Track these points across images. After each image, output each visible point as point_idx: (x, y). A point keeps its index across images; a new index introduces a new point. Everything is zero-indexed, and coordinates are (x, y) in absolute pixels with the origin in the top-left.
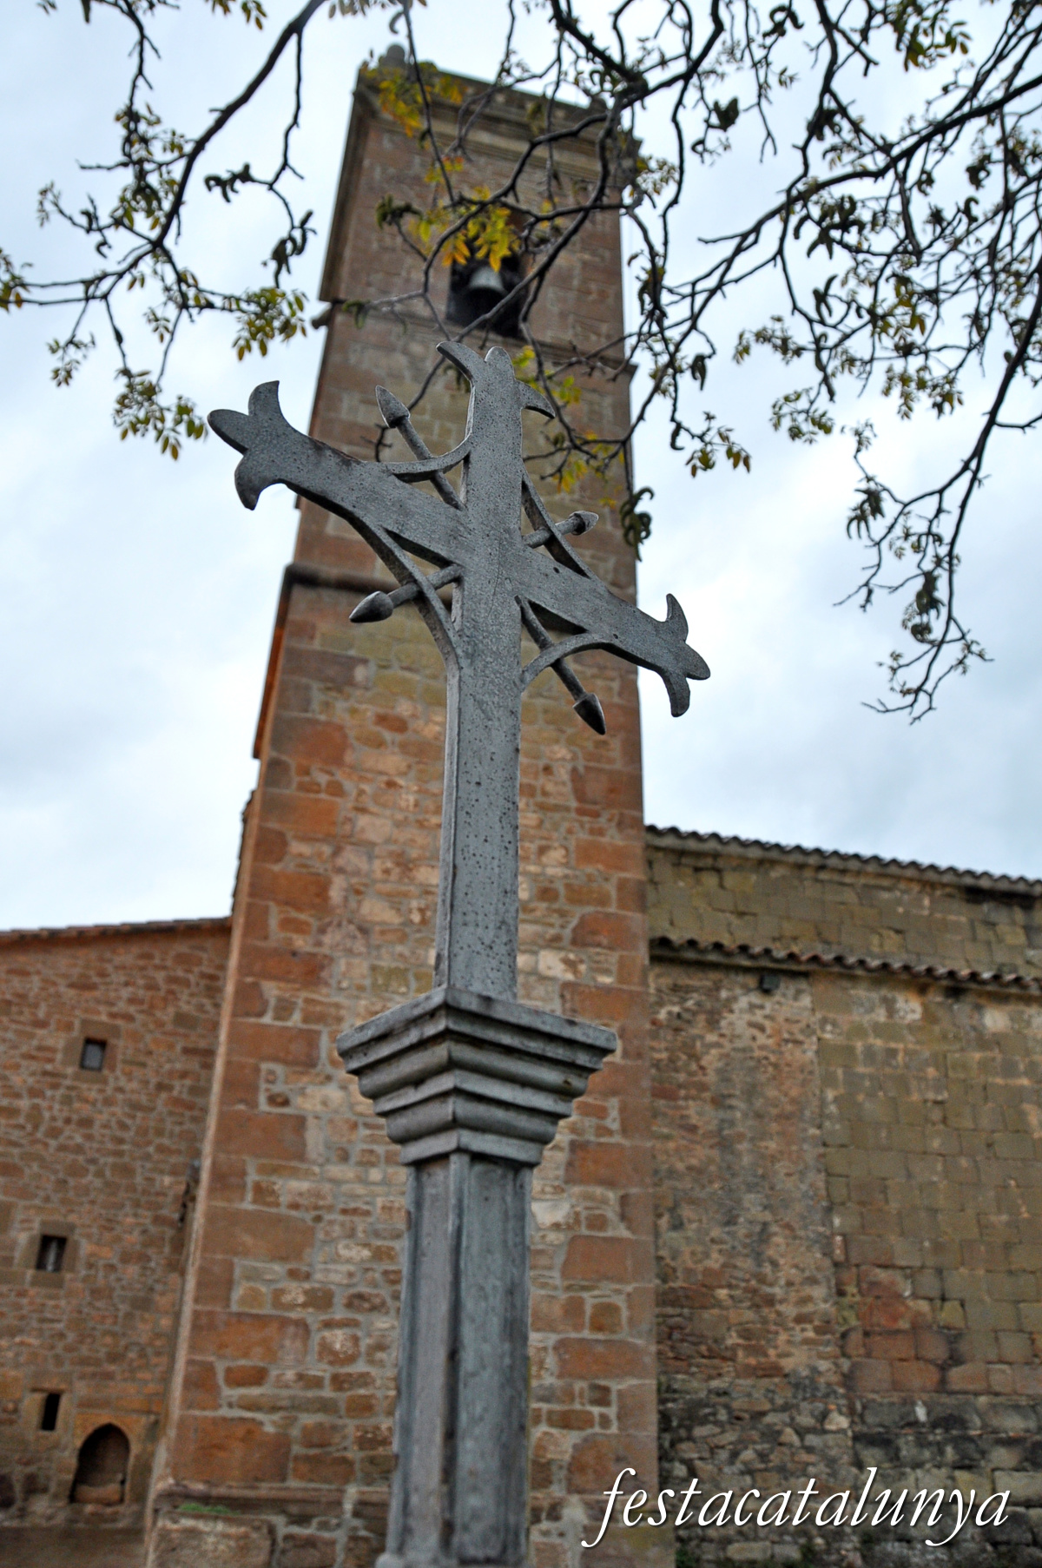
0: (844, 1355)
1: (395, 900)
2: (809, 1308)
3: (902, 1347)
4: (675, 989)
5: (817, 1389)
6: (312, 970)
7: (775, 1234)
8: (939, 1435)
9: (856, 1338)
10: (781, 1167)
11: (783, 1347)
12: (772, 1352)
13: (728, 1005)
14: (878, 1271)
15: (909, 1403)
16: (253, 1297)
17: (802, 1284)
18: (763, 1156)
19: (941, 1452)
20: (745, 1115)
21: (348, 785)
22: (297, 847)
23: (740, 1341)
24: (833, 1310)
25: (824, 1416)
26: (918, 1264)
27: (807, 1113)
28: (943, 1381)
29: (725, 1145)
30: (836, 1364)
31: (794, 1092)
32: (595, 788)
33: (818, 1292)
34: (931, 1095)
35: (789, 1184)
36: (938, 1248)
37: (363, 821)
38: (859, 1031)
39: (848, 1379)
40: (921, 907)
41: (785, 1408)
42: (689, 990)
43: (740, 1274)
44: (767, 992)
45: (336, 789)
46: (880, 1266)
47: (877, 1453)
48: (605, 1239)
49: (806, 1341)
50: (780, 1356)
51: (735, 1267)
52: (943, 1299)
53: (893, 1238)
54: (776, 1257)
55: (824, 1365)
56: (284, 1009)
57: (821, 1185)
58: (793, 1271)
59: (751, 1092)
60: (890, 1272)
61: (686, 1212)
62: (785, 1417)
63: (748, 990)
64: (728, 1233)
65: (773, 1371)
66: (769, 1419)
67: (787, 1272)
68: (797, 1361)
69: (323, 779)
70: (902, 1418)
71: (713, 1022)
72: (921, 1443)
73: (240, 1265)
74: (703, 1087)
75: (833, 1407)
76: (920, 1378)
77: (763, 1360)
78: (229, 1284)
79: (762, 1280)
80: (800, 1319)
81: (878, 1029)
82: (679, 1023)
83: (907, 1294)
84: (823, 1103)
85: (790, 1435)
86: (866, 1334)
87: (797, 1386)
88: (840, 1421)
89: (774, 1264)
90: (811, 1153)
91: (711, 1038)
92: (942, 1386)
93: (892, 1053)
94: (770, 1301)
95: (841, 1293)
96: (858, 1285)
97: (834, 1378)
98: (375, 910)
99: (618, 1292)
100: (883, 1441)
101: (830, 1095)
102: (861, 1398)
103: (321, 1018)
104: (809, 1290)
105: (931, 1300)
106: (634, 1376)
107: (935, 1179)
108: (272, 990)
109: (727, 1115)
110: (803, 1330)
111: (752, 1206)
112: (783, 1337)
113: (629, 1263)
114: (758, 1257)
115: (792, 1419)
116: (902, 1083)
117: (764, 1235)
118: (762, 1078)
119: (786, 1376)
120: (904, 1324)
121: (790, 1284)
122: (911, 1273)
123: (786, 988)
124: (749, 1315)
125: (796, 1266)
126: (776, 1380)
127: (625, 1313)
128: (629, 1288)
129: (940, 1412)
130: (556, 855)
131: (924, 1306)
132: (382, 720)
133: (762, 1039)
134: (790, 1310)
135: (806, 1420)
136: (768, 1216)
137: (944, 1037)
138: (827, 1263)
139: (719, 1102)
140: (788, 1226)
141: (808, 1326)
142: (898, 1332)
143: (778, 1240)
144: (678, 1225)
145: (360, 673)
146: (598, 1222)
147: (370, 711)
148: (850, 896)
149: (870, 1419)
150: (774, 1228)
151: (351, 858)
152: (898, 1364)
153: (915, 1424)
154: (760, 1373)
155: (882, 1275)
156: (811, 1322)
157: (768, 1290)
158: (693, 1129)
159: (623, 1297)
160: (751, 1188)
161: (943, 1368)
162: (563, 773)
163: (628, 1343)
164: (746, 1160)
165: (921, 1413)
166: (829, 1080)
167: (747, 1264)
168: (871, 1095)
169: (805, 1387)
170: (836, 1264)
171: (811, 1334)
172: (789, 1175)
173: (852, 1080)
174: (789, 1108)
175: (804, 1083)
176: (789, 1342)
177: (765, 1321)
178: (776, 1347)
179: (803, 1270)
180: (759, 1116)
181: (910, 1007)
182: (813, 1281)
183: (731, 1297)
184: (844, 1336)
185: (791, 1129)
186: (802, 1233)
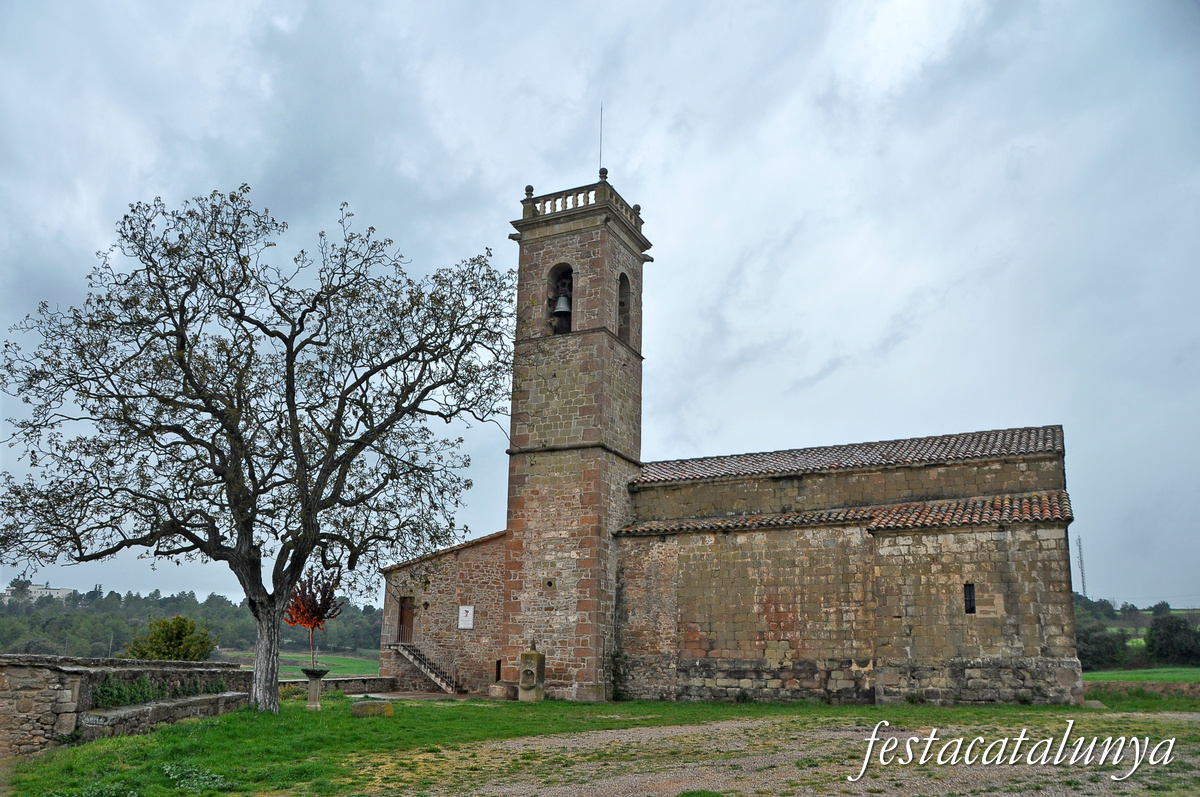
0: (679, 648)
1: (537, 544)
2: (669, 635)
3: (696, 645)
4: (637, 544)
5: (669, 657)
6: (520, 566)
7: (661, 615)
8: (702, 669)
9: (683, 643)
10: (664, 595)
11: (661, 646)
13: (651, 547)
15: (695, 660)
16: (513, 642)
17: (667, 629)
18: (659, 593)
19: (702, 674)
20: (655, 581)
21: (526, 515)
22: (515, 534)
23: (650, 645)
24: (676, 635)
25: (669, 664)
26: (704, 621)
27: (673, 578)
28: (707, 655)
29: (648, 590)
30: (676, 650)
31: (670, 572)
32: (586, 499)
33: (672, 631)
34: (714, 568)
35: (666, 600)
36: (710, 616)
37: (529, 523)
38: (692, 550)
39: (679, 655)
40: (754, 488)
41: (659, 662)
42: (640, 544)
43: (651, 627)
44: (664, 541)
45: (523, 516)
46: (692, 622)
47: (683, 673)
48: (585, 624)
49: (668, 644)
50: (660, 648)
51: (649, 625)
52: (711, 631)
53: (696, 614)
54: (661, 621)
55: (672, 651)
56: (515, 576)
57: (676, 599)
58: (666, 625)
59: (657, 574)
60: (695, 624)
61: (636, 611)
62: (658, 664)
63: (658, 542)
64: (648, 615)
65: (659, 652)
66: (654, 665)
67: (664, 625)
68: (665, 650)
69: (520, 513)
70: (692, 665)
71: (647, 554)
72: (696, 671)
73: (510, 635)
74: (643, 574)
75: (673, 662)
76: (700, 654)
77: (655, 649)
78: (508, 640)
79: (657, 628)
80: (667, 638)
81: (699, 549)
82: (637, 556)
83: (699, 630)
84: (678, 575)
85: (659, 669)
86: (686, 642)
87: (664, 656)
88: (673, 666)
89: (660, 623)
90: (673, 590)
91: (646, 558)
92: (706, 656)
93: (703, 556)
94: (659, 634)
95: (679, 631)
96: (685, 628)
97: (674, 654)
98: (533, 548)
100: (685, 671)
101: (681, 572)
102: (681, 659)
103: (522, 577)
104: (669, 630)
105: (706, 631)
106: (590, 656)
107: (713, 595)
108: (512, 572)
109: (649, 581)
110: (667, 641)
111: (655, 607)
112: (661, 643)
114: (656, 622)
115: (660, 665)
116: (705, 566)
117: (658, 615)
118: (660, 569)
119: (661, 654)
120: (697, 639)
121: (664, 629)
122: (701, 625)
123: (669, 540)
124: (653, 638)
126: (659, 655)
127: (589, 642)
129: (703, 663)
130: (575, 523)
131: (704, 634)
132: (533, 492)
133: (661, 557)
134: (663, 636)
135: (664, 665)
136: (659, 610)
137: (721, 548)
138: (676, 622)
139: (647, 578)
140: (665, 613)
142: (695, 641)
143: (662, 617)
144: (634, 614)
145: (526, 479)
146: (584, 620)
147: (530, 490)
148: (727, 489)
149: (683, 665)
150: (661, 613)
151: (527, 534)
152: (694, 650)
153: (696, 666)
154: (654, 653)
155: (692, 625)
156: (670, 639)
157: (658, 631)
158: (639, 587)
159: (589, 638)
160: (655, 602)
161: (707, 651)
162: (578, 497)
163: (589, 648)
164: (654, 594)
165: (697, 663)
166: (681, 567)
167: (653, 624)
168: (694, 570)
169: (666, 657)
170: (678, 623)
171: (669, 642)
172: (666, 597)
173: (688, 567)
174: (668, 577)
175: (673, 569)
176: (663, 645)
177: (657, 639)
178: (659, 646)
179: (668, 625)
180: (658, 581)
181: (710, 539)
182: (671, 628)
183: (648, 633)
184: (679, 642)
185: (668, 584)
186: (669, 614)
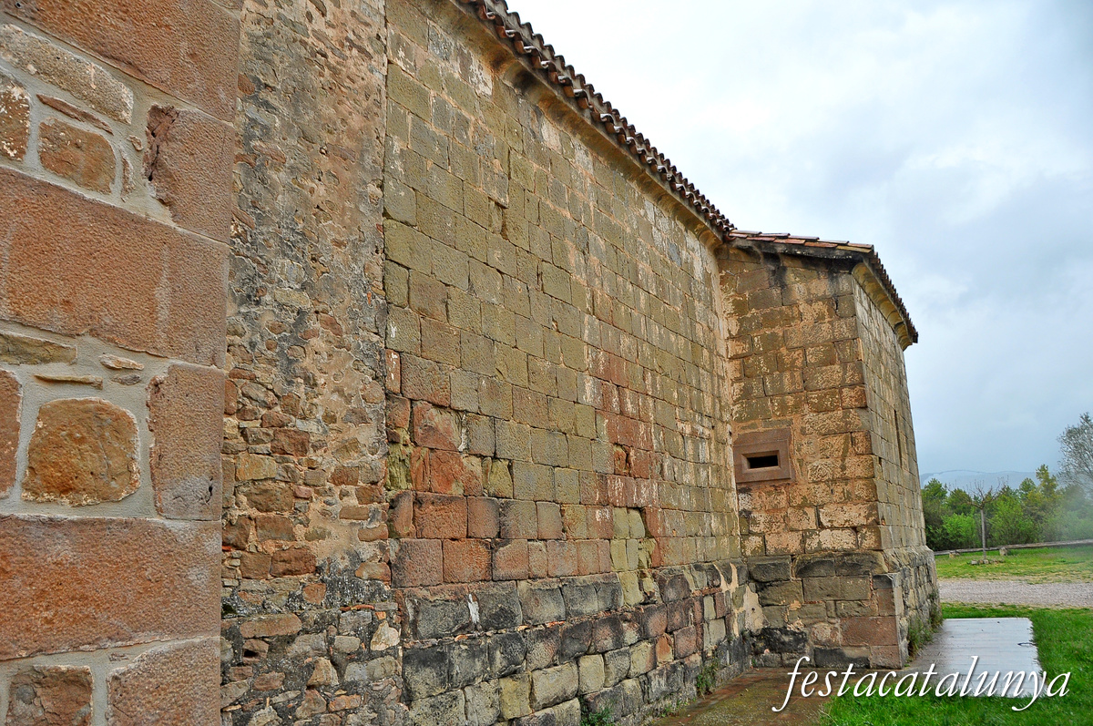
0: (393, 534)
2: (352, 460)
3: (455, 521)
5: (358, 589)
7: (315, 334)
8: (490, 638)
9: (406, 506)
10: (331, 229)
11: (316, 523)
12: (300, 531)
14: (433, 411)
15: (460, 599)
17: (345, 421)
18: (306, 203)
19: (491, 660)
20: (288, 127)
23: (254, 513)
24: (381, 464)
25: (371, 631)
26: (475, 409)
27: (368, 159)
28: (492, 566)
30: (382, 548)
31: (356, 121)
33: (366, 435)
34: (495, 194)
35: (339, 256)
36: (494, 391)
38: (432, 75)
39: (396, 570)
41: (320, 626)
43: (260, 394)
46: (436, 406)
48: (100, 212)
49: (347, 514)
50: (308, 538)
51: (253, 379)
52: (495, 458)
53: (452, 369)
54: (313, 370)
55: (367, 550)
57: (378, 271)
58: (335, 397)
59: (298, 95)
60: (446, 415)
62: (319, 640)
64: (245, 316)
65: (302, 563)
66: (296, 648)
67: (328, 400)
68: (333, 546)
70: (456, 622)
72: (474, 651)
75: (382, 616)
76: (469, 564)
77: (286, 544)
79: (292, 406)
80: (341, 477)
81: (451, 86)
83: (462, 448)
84: (388, 153)
86: (418, 502)
87: (331, 586)
88: (389, 636)
89: (310, 382)
90: (368, 219)
92: (492, 572)
93: (465, 123)
94: (302, 446)
95: (393, 441)
96: (411, 431)
97: (379, 570)
99: (128, 376)
100: (436, 658)
101: (397, 146)
102: (411, 597)
104: (354, 431)
105: (482, 457)
106: (161, 627)
107: (494, 300)
109: (263, 117)
110: (343, 495)
111: (286, 280)
112: (317, 505)
113: (162, 294)
114: (289, 368)
115: (330, 642)
116: (471, 166)
117: (299, 335)
118: (317, 82)
119: (318, 570)
120: (457, 490)
121: (330, 418)
122: (467, 419)
124: (271, 466)
125: (339, 391)
126: (304, 578)
127: (143, 441)
128: (159, 371)
129: (491, 607)
131: (477, 466)
134: (328, 462)
135: (348, 642)
136: (305, 302)
138: (379, 392)
140: (332, 324)
141: (351, 489)
142: (452, 499)
143: (317, 343)
149: (423, 628)
150: (314, 324)
152: (449, 544)
153: (469, 626)
154: (281, 567)
155: (438, 419)
156: (355, 483)
157: (300, 425)
159: (141, 392)
160: (286, 248)
161: (492, 549)
163: (148, 531)
164: (282, 201)
165: (474, 611)
167: (271, 376)
168: (440, 166)
169: (339, 585)
170: (388, 396)
171: (353, 501)
172: (339, 244)
173: (422, 138)
174: (347, 142)
175: (367, 115)
176: (324, 513)
177: (291, 479)
178: (306, 524)
179: (348, 399)
180: (306, 137)
181: (484, 80)
182: (360, 417)
183: (243, 432)
184: (393, 504)
185: (347, 175)
186: (349, 339)
